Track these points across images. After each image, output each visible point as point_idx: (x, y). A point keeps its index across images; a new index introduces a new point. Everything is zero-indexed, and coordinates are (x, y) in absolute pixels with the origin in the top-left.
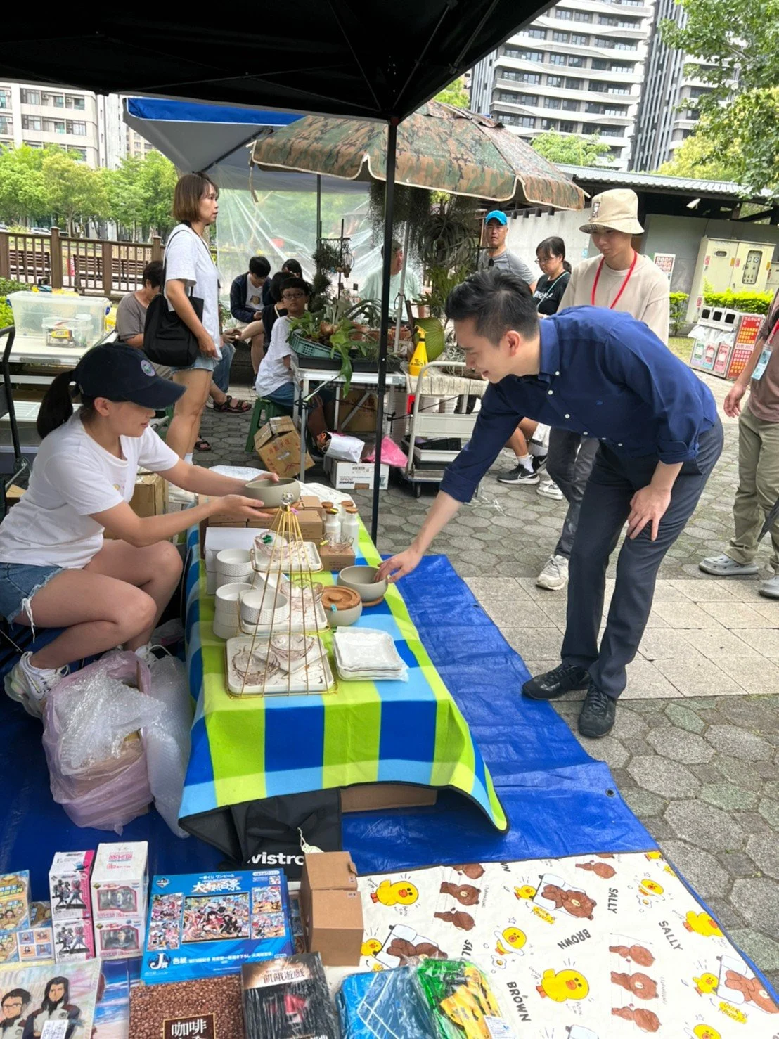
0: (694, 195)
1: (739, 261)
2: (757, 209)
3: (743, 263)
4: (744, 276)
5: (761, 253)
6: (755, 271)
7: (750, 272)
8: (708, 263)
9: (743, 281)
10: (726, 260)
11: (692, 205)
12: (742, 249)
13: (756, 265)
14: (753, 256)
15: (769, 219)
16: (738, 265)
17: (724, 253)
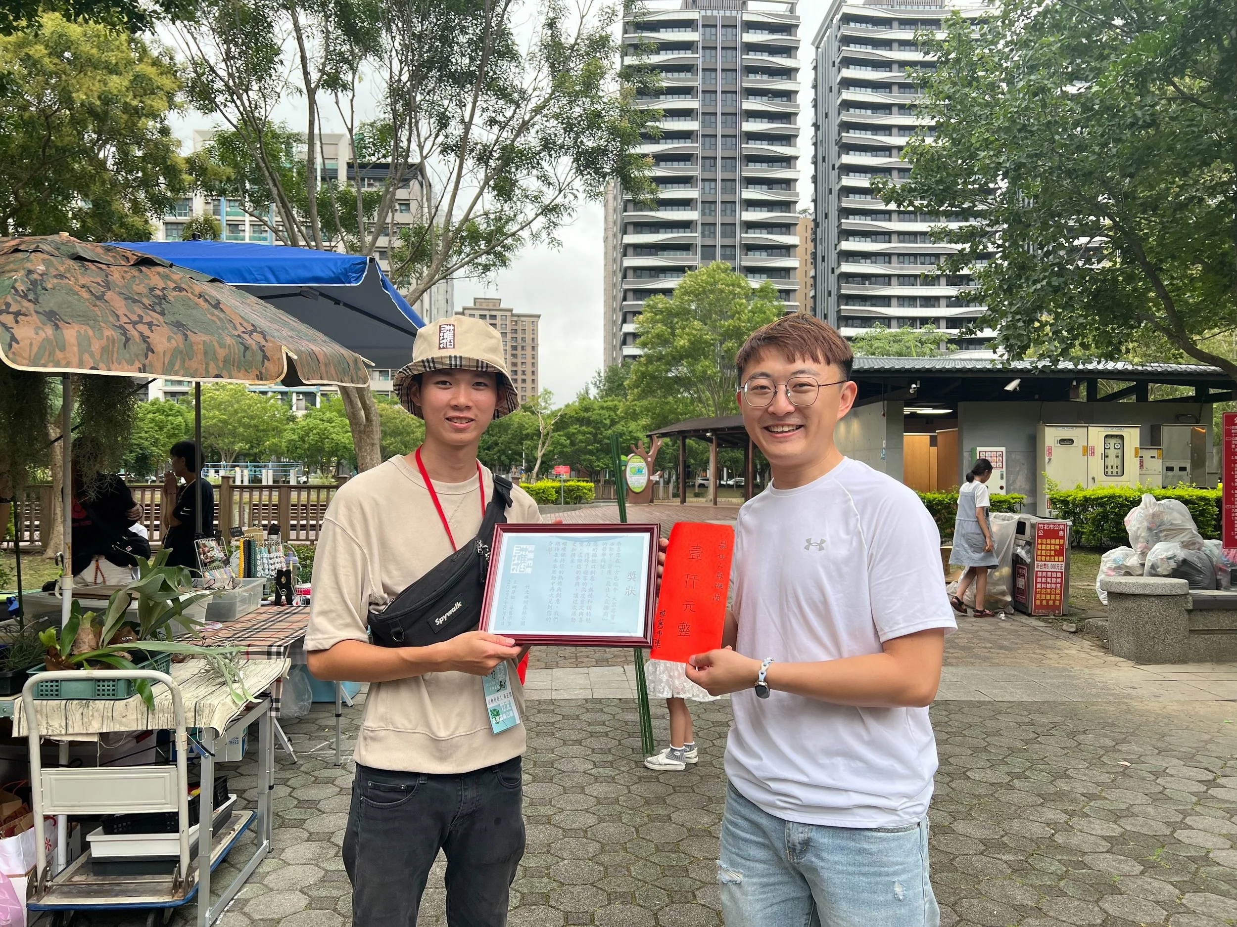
0: (1010, 375)
1: (1093, 448)
2: (1117, 386)
3: (1100, 450)
4: (1106, 467)
5: (1122, 437)
6: (1119, 460)
7: (1112, 461)
8: (1050, 453)
9: (1106, 474)
10: (1075, 450)
11: (1010, 387)
12: (1096, 434)
13: (1119, 452)
14: (1112, 441)
15: (1134, 397)
16: (1093, 453)
17: (1071, 441)
